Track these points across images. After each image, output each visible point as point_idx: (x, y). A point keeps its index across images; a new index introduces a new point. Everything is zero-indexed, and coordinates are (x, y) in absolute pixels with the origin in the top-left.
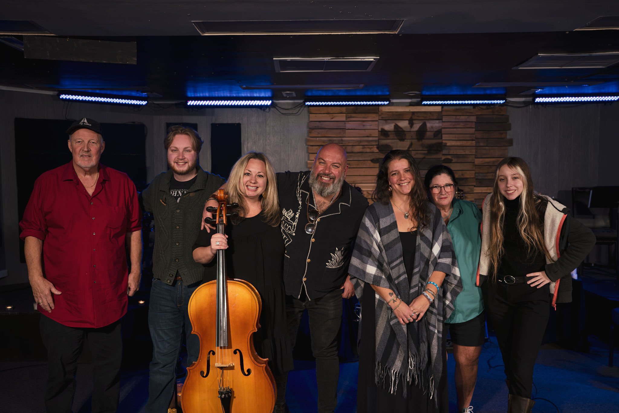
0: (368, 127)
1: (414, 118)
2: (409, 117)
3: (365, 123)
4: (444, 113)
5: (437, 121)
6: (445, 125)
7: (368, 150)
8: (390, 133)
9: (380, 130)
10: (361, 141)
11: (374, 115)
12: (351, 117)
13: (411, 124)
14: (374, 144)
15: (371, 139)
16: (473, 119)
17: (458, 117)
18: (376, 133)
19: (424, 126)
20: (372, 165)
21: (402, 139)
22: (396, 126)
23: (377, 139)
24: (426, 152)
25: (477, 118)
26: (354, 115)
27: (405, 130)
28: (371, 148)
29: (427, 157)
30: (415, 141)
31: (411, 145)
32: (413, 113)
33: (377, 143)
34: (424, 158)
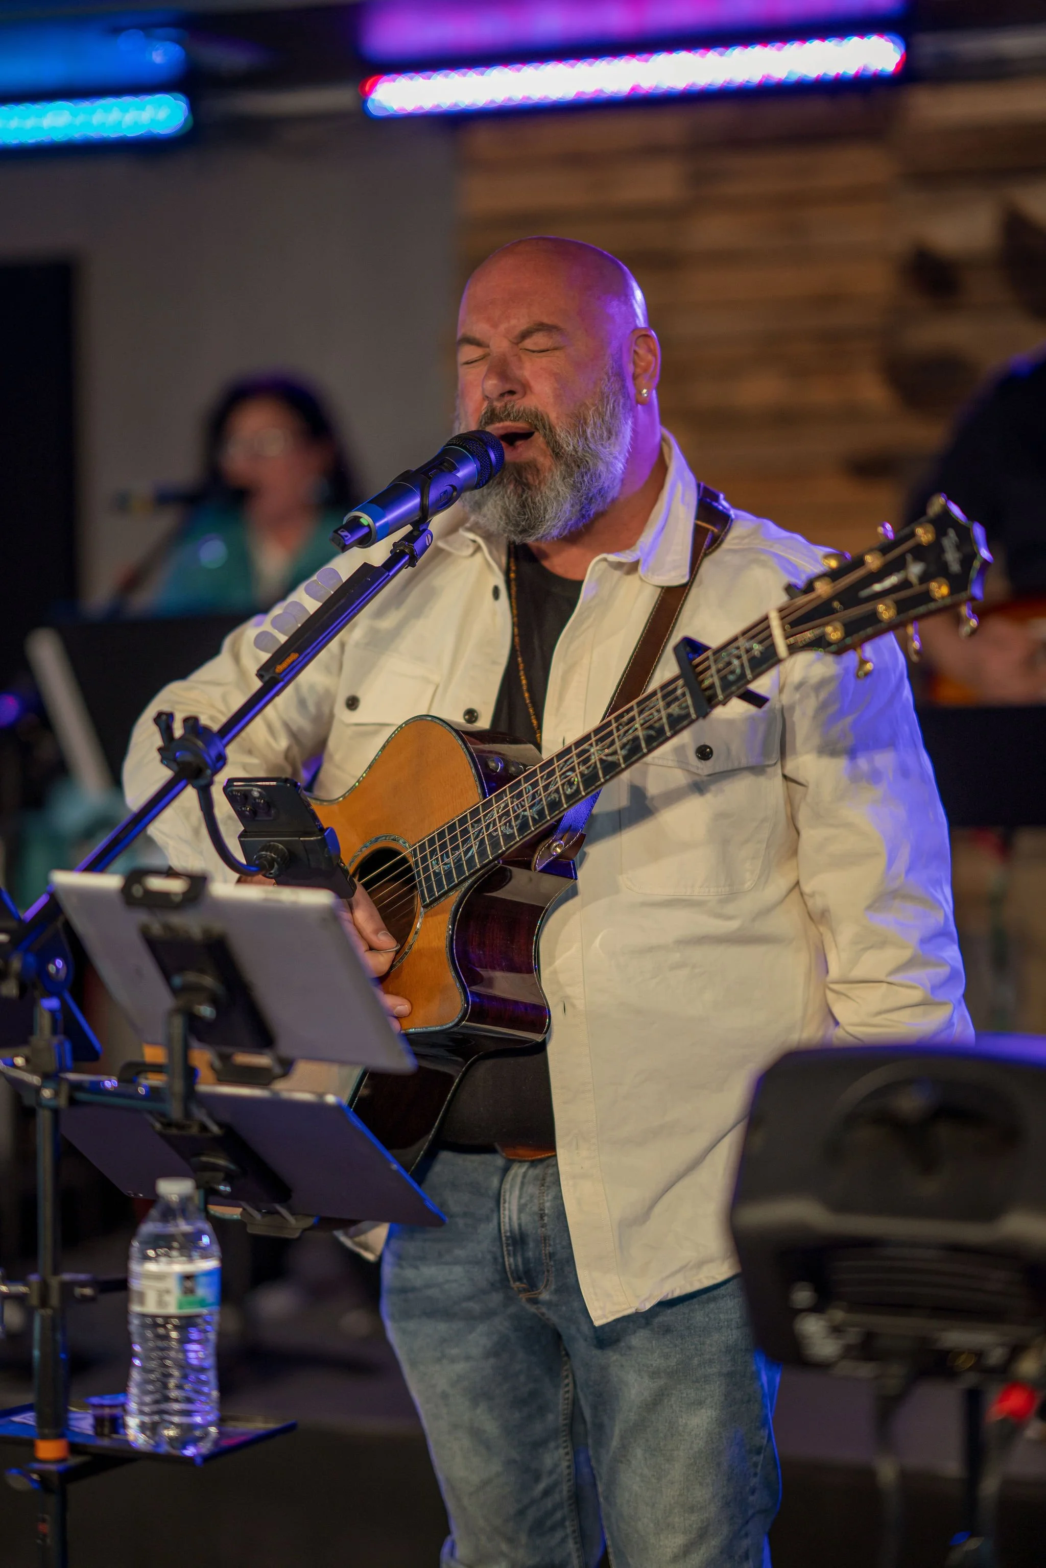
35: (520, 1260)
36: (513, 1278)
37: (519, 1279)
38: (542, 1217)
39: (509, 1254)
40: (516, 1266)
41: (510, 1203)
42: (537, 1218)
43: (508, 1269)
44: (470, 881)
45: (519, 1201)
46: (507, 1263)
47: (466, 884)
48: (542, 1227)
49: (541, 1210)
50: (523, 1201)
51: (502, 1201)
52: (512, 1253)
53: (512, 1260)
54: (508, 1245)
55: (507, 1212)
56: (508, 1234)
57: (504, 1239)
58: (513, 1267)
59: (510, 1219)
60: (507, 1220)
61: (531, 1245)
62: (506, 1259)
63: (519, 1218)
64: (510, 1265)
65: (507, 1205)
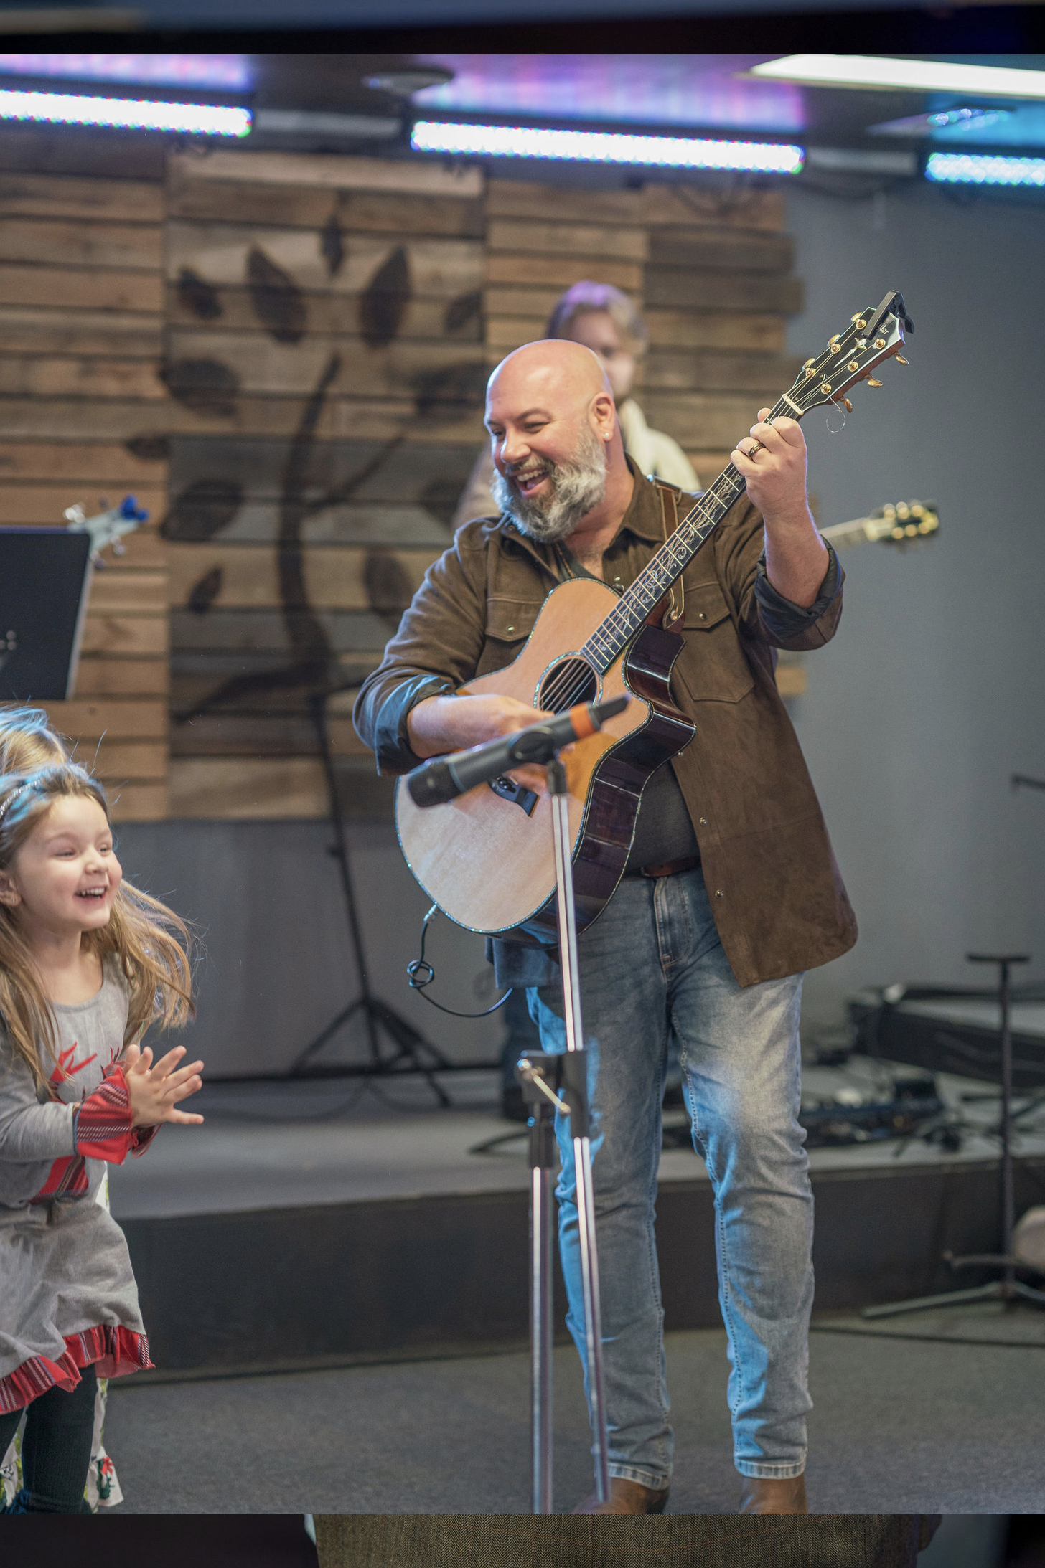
0: (114, 258)
1: (348, 220)
2: (321, 213)
3: (94, 234)
4: (495, 207)
5: (461, 248)
6: (502, 269)
7: (111, 386)
8: (224, 299)
9: (174, 274)
10: (71, 335)
11: (141, 193)
12: (17, 194)
13: (335, 256)
14: (142, 350)
15: (126, 323)
16: (634, 245)
17: (563, 232)
18: (152, 295)
19: (396, 270)
20: (132, 468)
21: (289, 335)
22: (258, 263)
23: (154, 325)
24: (406, 409)
25: (654, 244)
26: (33, 183)
27: (303, 282)
28: (123, 377)
29: (417, 435)
30: (353, 349)
31: (334, 368)
32: (344, 196)
33: (157, 350)
34: (397, 442)
35: (668, 936)
36: (663, 951)
37: (667, 951)
38: (683, 907)
39: (661, 935)
40: (666, 941)
41: (661, 901)
42: (680, 908)
43: (660, 945)
44: (629, 644)
45: (667, 900)
46: (659, 941)
47: (627, 647)
48: (684, 913)
49: (682, 902)
50: (669, 899)
51: (655, 900)
52: (663, 933)
53: (663, 938)
54: (660, 928)
55: (660, 907)
56: (661, 921)
57: (658, 924)
58: (664, 943)
59: (662, 911)
60: (660, 912)
61: (677, 926)
62: (659, 938)
63: (668, 909)
64: (661, 942)
65: (659, 903)
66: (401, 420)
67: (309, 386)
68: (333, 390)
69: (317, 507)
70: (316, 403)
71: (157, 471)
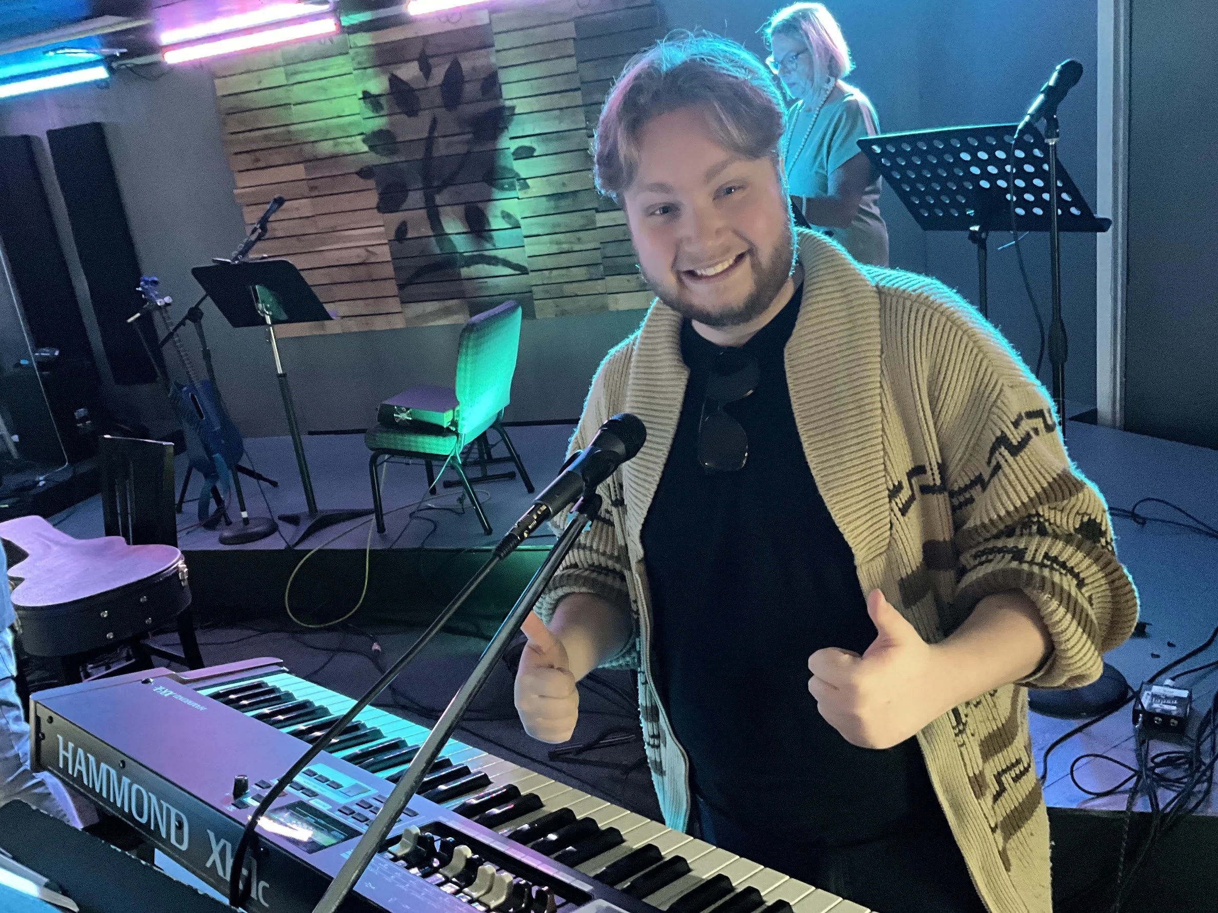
0: (336, 93)
1: (429, 51)
2: (417, 51)
3: (326, 84)
4: (496, 28)
5: (484, 51)
6: (504, 58)
7: (347, 149)
8: (382, 100)
9: (361, 95)
10: (328, 130)
11: (342, 60)
12: (296, 73)
13: (426, 69)
14: (355, 131)
15: (346, 120)
18: (354, 105)
19: (455, 69)
20: (362, 183)
21: (412, 112)
22: (394, 80)
23: (359, 118)
24: (470, 137)
26: (301, 67)
27: (415, 86)
28: (352, 144)
29: (477, 149)
30: (441, 112)
31: (434, 122)
32: (425, 40)
33: (361, 130)
34: (469, 153)
66: (468, 142)
67: (426, 135)
68: (436, 134)
69: (439, 189)
70: (429, 141)
71: (371, 183)
